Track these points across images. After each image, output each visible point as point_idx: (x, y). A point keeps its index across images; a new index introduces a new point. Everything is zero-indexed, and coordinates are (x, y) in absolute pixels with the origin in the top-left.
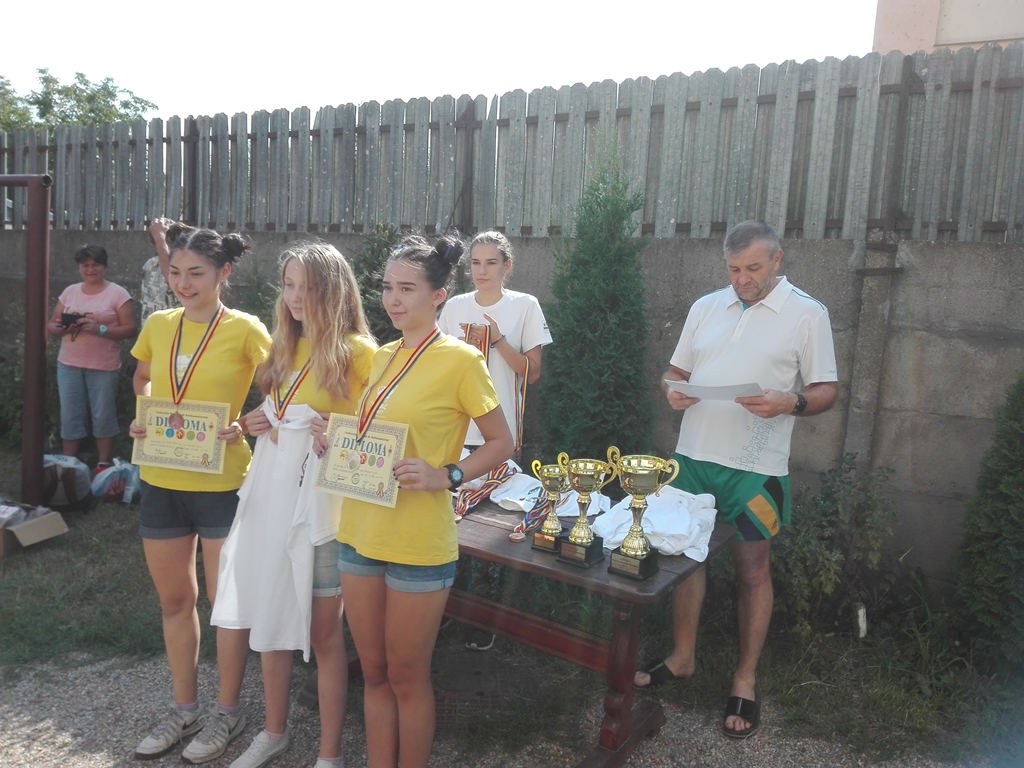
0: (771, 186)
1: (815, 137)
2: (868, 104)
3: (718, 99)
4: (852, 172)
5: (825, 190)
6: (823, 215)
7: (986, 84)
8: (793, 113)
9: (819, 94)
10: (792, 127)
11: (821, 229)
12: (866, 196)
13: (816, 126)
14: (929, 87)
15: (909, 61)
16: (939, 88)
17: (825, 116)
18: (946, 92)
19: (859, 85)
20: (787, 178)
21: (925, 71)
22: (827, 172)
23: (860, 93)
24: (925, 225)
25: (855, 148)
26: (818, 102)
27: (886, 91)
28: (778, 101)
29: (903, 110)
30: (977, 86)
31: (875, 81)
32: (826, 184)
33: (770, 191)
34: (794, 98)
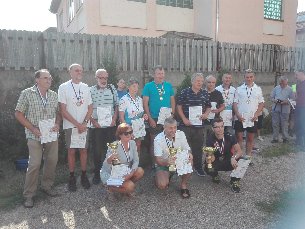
0: (123, 60)
1: (130, 51)
2: (139, 46)
3: (111, 41)
4: (137, 59)
5: (133, 62)
6: (133, 67)
7: (156, 44)
8: (126, 46)
9: (130, 43)
10: (126, 49)
11: (133, 69)
12: (140, 63)
13: (130, 49)
14: (148, 44)
15: (144, 39)
16: (149, 44)
17: (132, 47)
18: (151, 45)
19: (137, 42)
20: (126, 59)
21: (146, 41)
22: (133, 58)
23: (137, 44)
24: (150, 69)
25: (137, 54)
26: (130, 44)
27: (141, 43)
28: (123, 43)
29: (144, 48)
30: (155, 45)
31: (139, 41)
32: (133, 60)
33: (123, 61)
34: (126, 43)
